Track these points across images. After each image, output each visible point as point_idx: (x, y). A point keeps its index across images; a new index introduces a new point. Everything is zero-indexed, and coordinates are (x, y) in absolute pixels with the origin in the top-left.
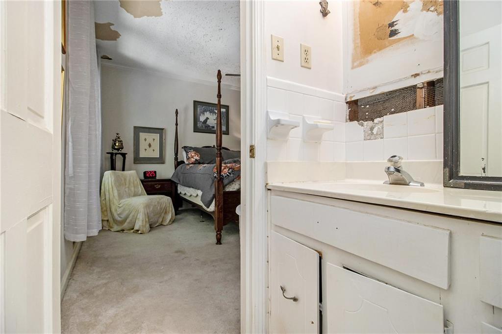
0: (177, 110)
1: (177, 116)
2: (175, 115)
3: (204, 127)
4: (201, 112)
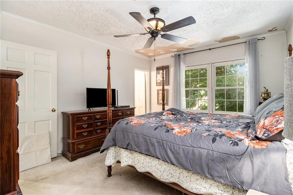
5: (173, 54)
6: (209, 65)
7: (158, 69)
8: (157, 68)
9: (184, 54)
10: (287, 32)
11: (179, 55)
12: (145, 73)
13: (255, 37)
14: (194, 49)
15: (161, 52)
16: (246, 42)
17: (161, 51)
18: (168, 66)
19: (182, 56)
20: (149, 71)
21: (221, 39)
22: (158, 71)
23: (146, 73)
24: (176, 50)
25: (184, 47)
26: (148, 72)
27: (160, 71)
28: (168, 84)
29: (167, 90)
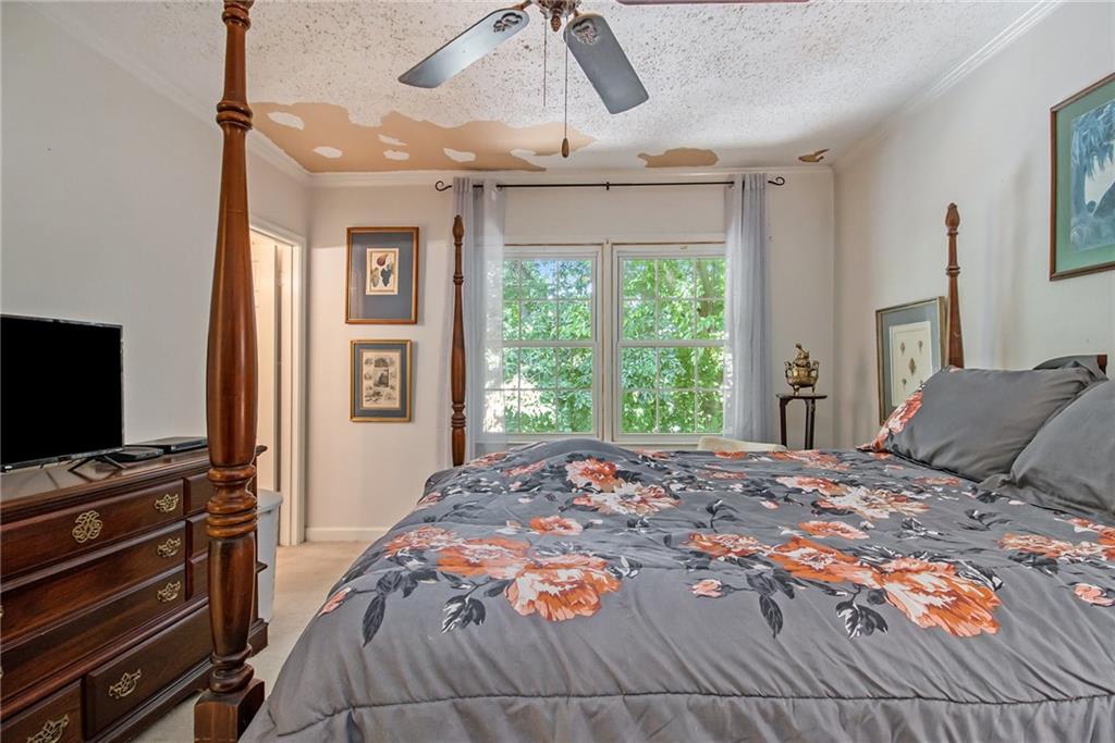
0: (954, 207)
5: (448, 177)
6: (600, 247)
7: (358, 238)
8: (349, 230)
9: (498, 186)
10: (837, 178)
11: (479, 187)
12: (276, 247)
13: (761, 171)
14: (544, 170)
15: (389, 154)
16: (732, 183)
17: (395, 149)
18: (418, 229)
19: (491, 195)
20: (304, 239)
21: (662, 153)
22: (357, 248)
23: (285, 250)
24: (469, 157)
25: (515, 153)
26: (297, 249)
27: (369, 250)
28: (413, 318)
29: (408, 345)
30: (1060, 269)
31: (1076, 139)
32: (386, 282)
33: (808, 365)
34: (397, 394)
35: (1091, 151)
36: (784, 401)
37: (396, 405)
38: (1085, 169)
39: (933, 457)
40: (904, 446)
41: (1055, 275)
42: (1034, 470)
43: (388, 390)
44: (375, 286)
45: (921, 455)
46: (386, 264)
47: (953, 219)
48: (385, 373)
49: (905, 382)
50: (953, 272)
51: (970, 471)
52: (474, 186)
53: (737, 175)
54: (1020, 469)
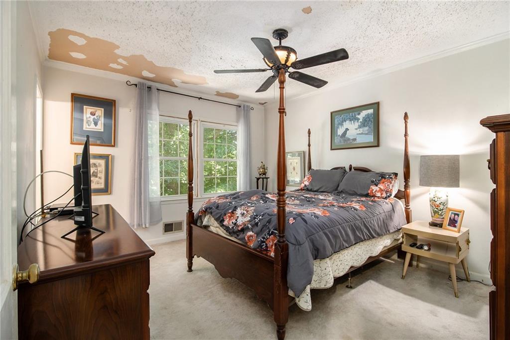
0: (309, 129)
1: (309, 136)
2: (308, 135)
3: (342, 141)
4: (339, 123)
5: (134, 80)
6: (196, 121)
7: (80, 100)
8: (72, 94)
9: (157, 89)
10: (266, 111)
11: (149, 88)
13: (248, 104)
14: (177, 87)
15: (113, 65)
16: (240, 106)
17: (119, 64)
18: (115, 101)
19: (155, 93)
22: (77, 105)
25: (174, 80)
27: (85, 107)
28: (113, 144)
29: (110, 157)
30: (333, 148)
31: (336, 120)
32: (96, 124)
33: (264, 168)
34: (103, 181)
35: (339, 124)
36: (258, 179)
37: (102, 186)
38: (338, 128)
39: (318, 190)
40: (310, 188)
41: (332, 149)
42: (344, 189)
43: (97, 179)
44: (89, 125)
45: (315, 190)
46: (96, 115)
47: (309, 132)
48: (96, 171)
49: (291, 173)
50: (309, 145)
51: (329, 191)
52: (148, 87)
53: (242, 104)
54: (340, 189)
